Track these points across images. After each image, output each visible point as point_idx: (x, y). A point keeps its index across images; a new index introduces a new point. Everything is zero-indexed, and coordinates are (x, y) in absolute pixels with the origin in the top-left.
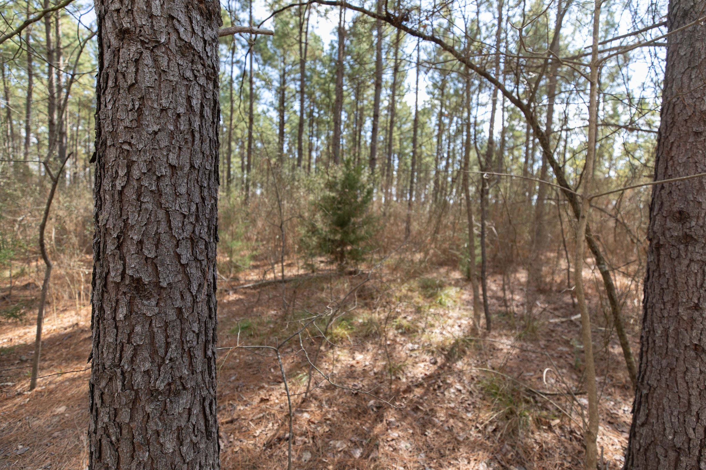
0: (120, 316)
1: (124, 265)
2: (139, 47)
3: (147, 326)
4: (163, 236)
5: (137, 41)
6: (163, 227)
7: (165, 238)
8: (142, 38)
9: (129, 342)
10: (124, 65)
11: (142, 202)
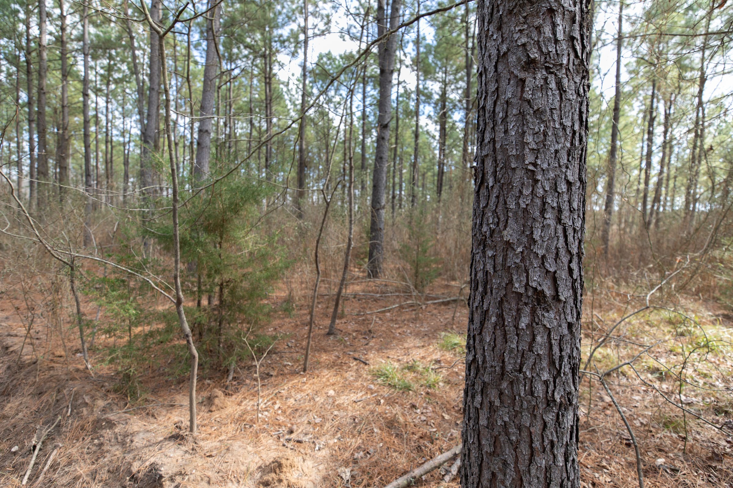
0: (523, 325)
1: (527, 277)
2: (544, 73)
3: (546, 337)
4: (561, 250)
5: (542, 68)
6: (561, 243)
7: (562, 252)
8: (547, 65)
9: (531, 350)
10: (530, 92)
11: (545, 218)
